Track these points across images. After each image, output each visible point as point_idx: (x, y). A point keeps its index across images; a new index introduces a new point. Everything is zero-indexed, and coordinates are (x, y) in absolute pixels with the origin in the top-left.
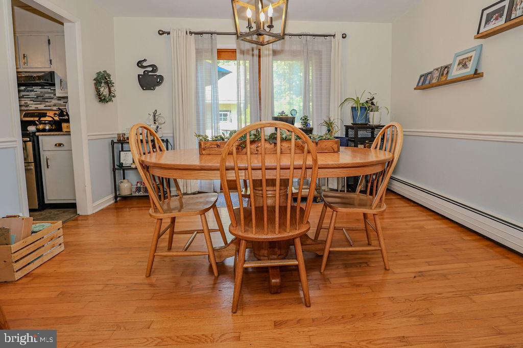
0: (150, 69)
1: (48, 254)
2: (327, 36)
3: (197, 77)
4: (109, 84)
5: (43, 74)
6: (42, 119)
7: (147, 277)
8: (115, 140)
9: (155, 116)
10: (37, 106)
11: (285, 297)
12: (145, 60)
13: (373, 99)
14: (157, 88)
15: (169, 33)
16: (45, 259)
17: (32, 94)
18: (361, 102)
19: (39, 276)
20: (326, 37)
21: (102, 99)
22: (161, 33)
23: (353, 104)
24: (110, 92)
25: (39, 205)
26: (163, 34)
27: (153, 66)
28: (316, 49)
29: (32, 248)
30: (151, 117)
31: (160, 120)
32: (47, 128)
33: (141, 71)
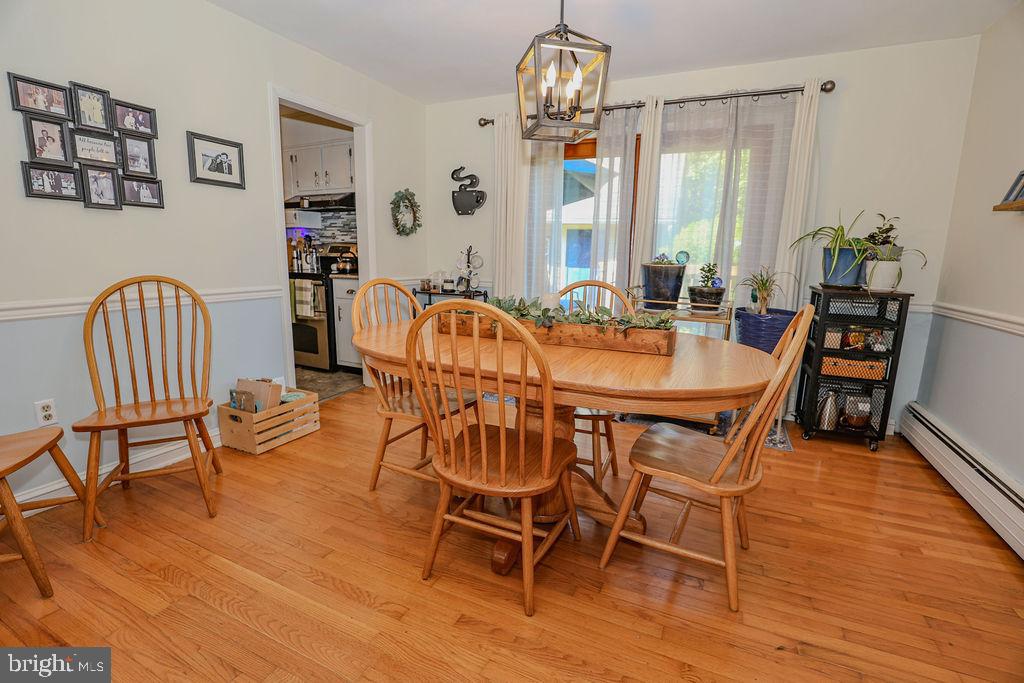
0: (468, 182)
1: (297, 432)
2: (786, 92)
3: (531, 191)
4: (413, 207)
5: (341, 196)
6: (344, 255)
7: (371, 490)
8: (418, 289)
9: (469, 255)
10: (343, 237)
11: (509, 586)
12: (462, 168)
13: (891, 228)
14: (477, 211)
15: (492, 122)
16: (294, 436)
17: (339, 222)
18: (850, 236)
19: (282, 457)
20: (784, 95)
21: (402, 231)
22: (484, 123)
23: (825, 242)
24: (415, 219)
25: (330, 365)
26: (486, 124)
27: (471, 177)
28: (758, 121)
29: (279, 420)
30: (464, 258)
31: (476, 262)
32: (348, 267)
33: (456, 186)
